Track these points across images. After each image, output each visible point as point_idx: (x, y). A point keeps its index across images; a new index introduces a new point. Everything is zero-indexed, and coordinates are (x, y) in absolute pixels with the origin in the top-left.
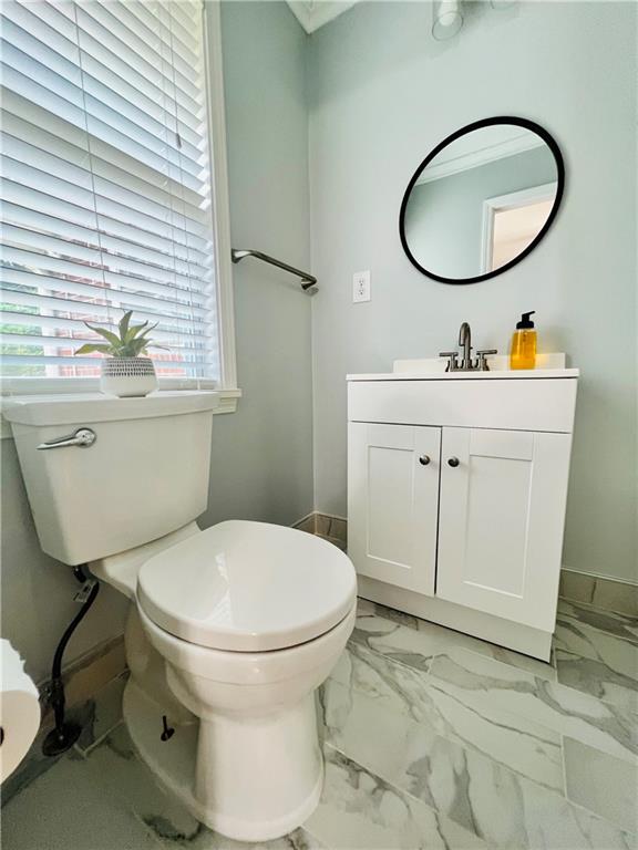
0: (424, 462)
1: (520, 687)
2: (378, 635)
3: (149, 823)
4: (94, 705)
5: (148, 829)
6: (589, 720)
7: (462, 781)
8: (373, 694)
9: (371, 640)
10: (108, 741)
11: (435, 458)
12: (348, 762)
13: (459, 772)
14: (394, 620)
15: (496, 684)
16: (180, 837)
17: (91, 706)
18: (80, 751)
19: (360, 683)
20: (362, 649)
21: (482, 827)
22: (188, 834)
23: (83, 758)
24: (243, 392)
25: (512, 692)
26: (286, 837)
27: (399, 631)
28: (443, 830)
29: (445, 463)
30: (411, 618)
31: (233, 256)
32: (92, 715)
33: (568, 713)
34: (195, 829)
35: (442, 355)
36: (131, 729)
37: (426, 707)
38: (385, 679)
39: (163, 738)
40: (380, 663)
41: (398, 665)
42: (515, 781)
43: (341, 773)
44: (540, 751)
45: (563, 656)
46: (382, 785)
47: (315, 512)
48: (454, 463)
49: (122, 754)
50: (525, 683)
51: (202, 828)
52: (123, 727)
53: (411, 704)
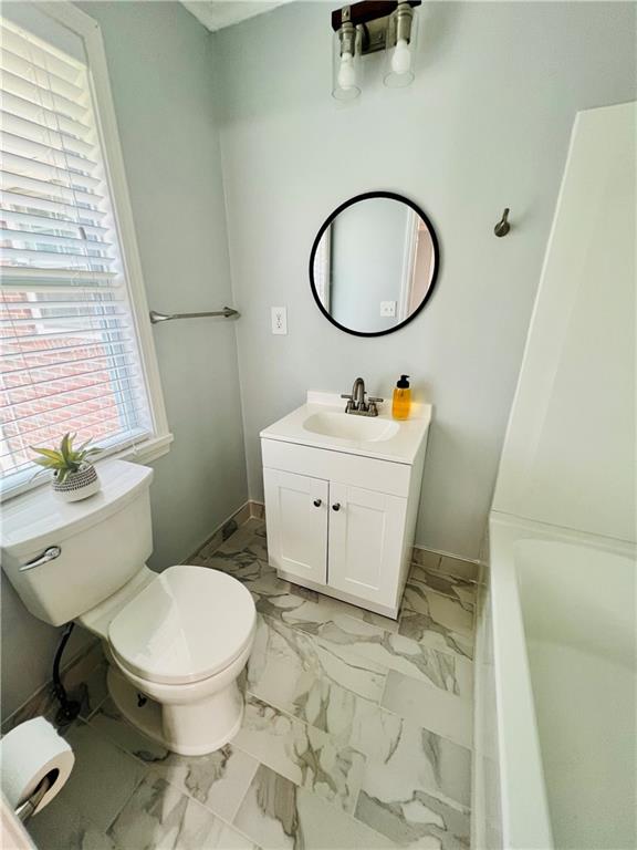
0: (317, 504)
1: (373, 640)
2: (290, 609)
3: (137, 755)
4: (86, 687)
5: (138, 759)
6: (406, 657)
7: (324, 705)
8: (281, 655)
9: (284, 614)
10: (101, 710)
11: (324, 501)
12: (259, 702)
13: (324, 699)
14: (302, 596)
15: (359, 639)
16: (156, 760)
17: (84, 686)
18: (83, 719)
19: (272, 649)
20: (277, 623)
21: (330, 728)
22: (161, 757)
23: (85, 724)
24: (175, 436)
25: (368, 644)
26: (220, 750)
27: (305, 604)
28: (309, 733)
29: (331, 507)
30: (314, 594)
31: (152, 319)
32: (86, 695)
33: (397, 654)
34: (165, 754)
35: (343, 396)
36: (116, 701)
37: (313, 660)
38: (289, 644)
39: (140, 705)
40: (288, 632)
41: (300, 633)
42: (354, 700)
43: (255, 709)
44: (373, 680)
45: (407, 614)
46: (278, 712)
47: (251, 501)
48: (336, 508)
49: (112, 717)
50: (378, 636)
51: (170, 753)
52: (110, 700)
53: (303, 659)
